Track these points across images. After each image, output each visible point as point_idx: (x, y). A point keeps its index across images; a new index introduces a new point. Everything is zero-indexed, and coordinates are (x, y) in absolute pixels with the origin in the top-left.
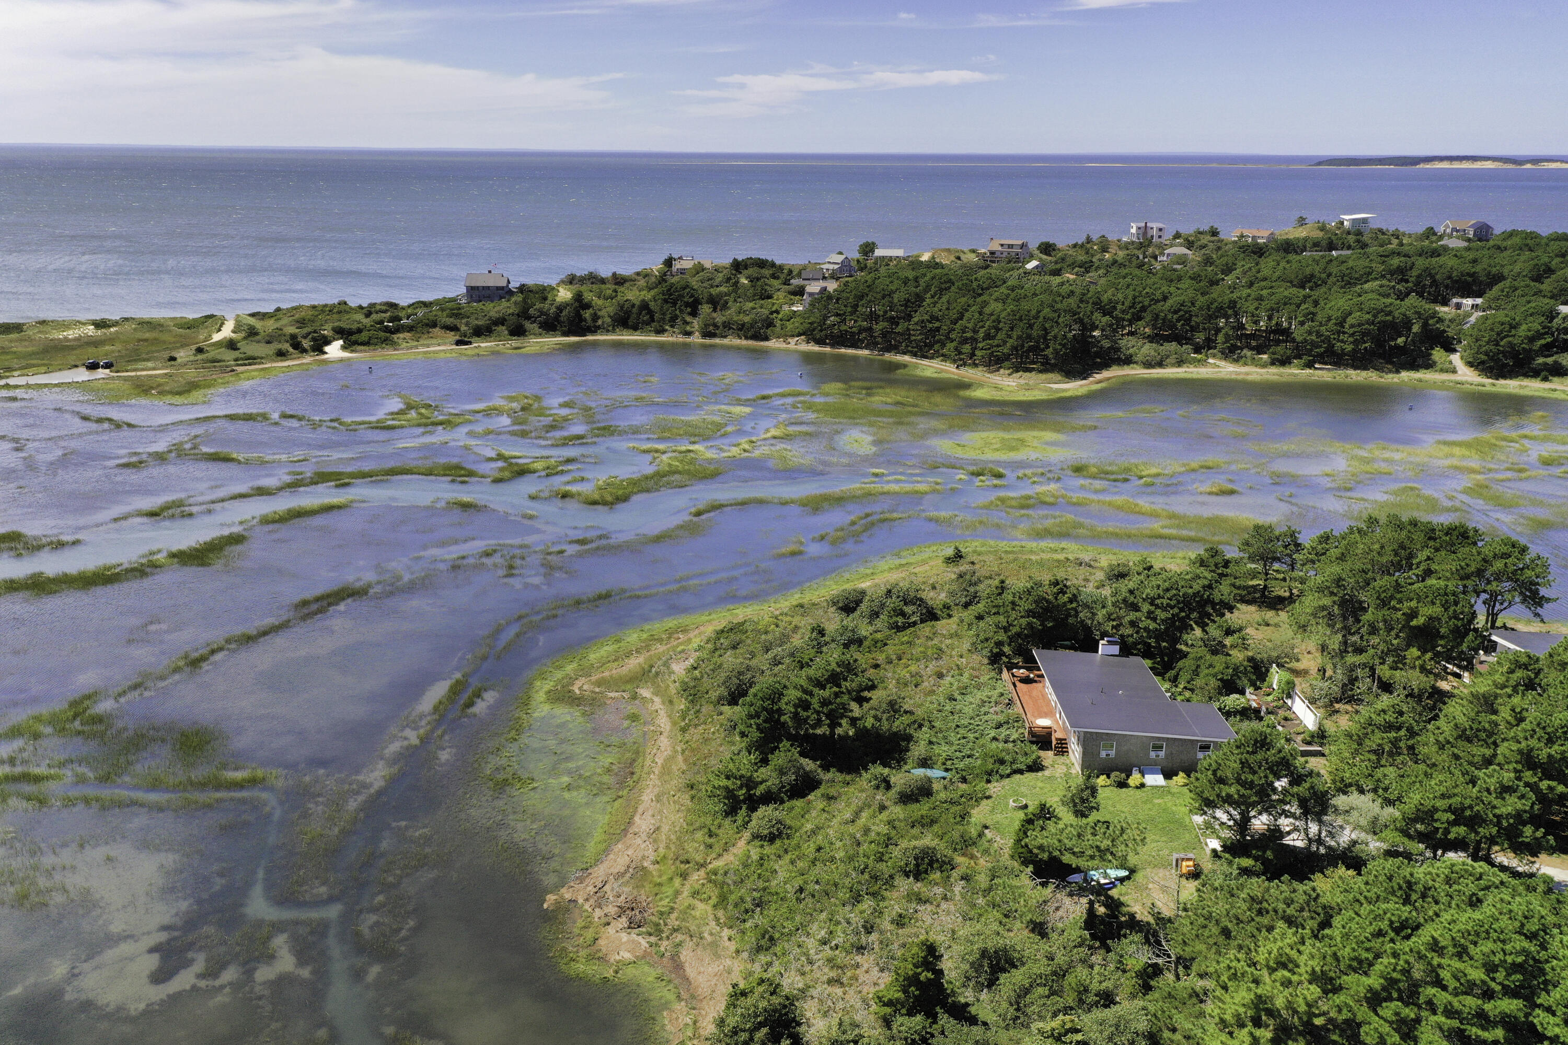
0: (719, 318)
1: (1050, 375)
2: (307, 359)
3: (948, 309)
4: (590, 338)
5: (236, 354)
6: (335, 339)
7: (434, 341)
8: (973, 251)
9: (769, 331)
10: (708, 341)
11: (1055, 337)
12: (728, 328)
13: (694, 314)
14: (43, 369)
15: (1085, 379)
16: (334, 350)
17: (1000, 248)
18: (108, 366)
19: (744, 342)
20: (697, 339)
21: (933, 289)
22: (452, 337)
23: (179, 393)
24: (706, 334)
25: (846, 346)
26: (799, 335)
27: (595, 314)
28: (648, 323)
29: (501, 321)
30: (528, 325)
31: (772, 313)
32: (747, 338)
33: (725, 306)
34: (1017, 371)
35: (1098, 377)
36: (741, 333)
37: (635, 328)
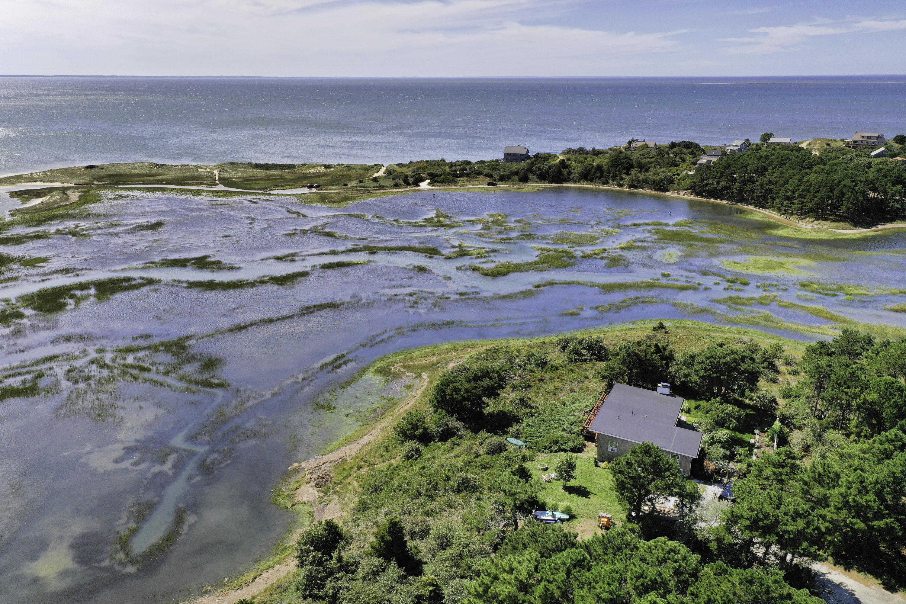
0: (642, 177)
1: (841, 224)
2: (409, 189)
3: (780, 177)
4: (564, 185)
5: (376, 184)
6: (427, 179)
7: (478, 183)
8: (843, 140)
9: (669, 186)
10: (632, 190)
11: (849, 198)
12: (645, 183)
13: (627, 174)
14: (289, 187)
15: (869, 228)
16: (424, 185)
17: (861, 139)
18: (318, 187)
19: (653, 192)
20: (626, 189)
21: (775, 163)
22: (488, 180)
23: (337, 202)
24: (632, 186)
25: (714, 198)
26: (687, 189)
27: (570, 171)
28: (599, 178)
29: (516, 173)
30: (531, 176)
31: (674, 175)
32: (655, 190)
33: (647, 170)
34: (818, 220)
35: (880, 227)
36: (652, 187)
37: (591, 181)
